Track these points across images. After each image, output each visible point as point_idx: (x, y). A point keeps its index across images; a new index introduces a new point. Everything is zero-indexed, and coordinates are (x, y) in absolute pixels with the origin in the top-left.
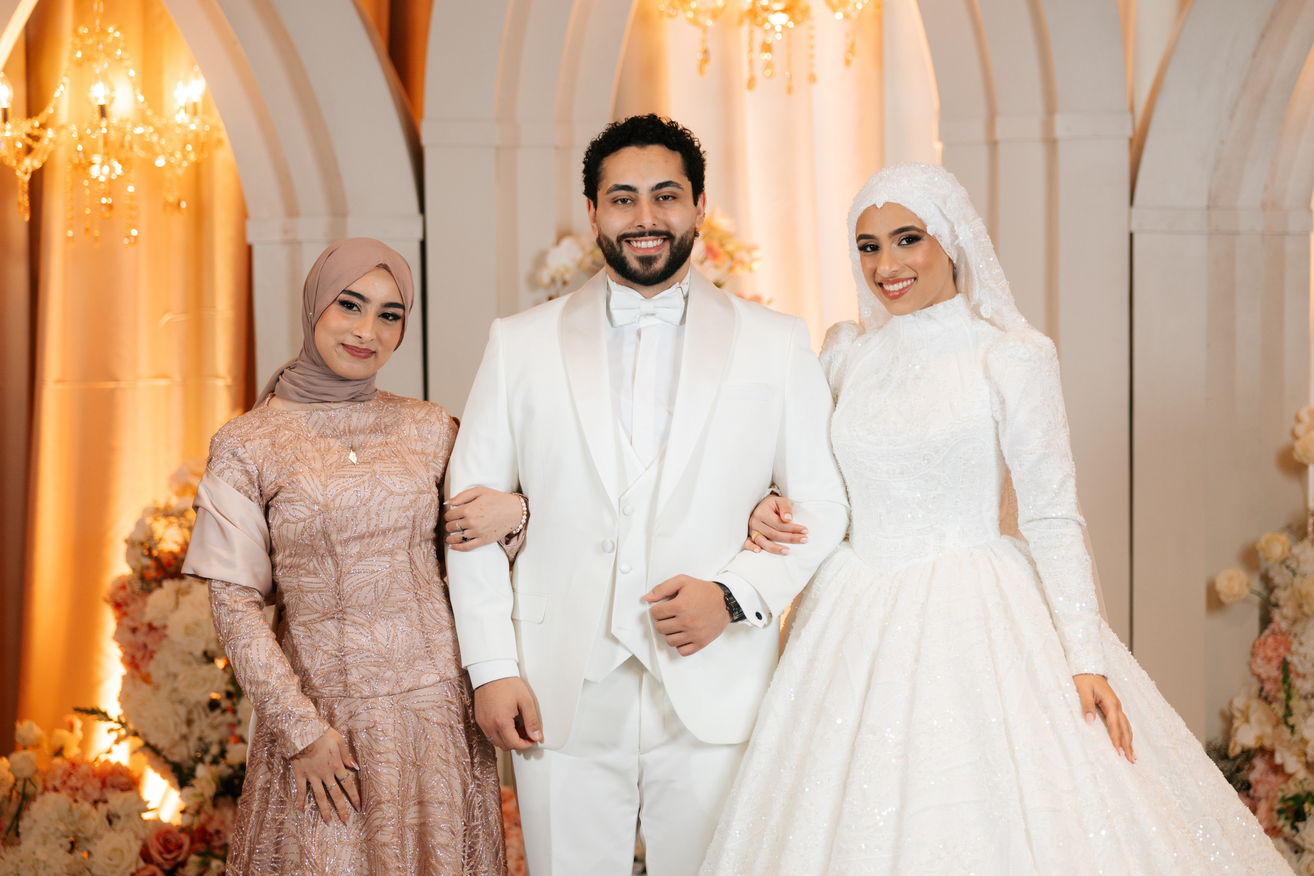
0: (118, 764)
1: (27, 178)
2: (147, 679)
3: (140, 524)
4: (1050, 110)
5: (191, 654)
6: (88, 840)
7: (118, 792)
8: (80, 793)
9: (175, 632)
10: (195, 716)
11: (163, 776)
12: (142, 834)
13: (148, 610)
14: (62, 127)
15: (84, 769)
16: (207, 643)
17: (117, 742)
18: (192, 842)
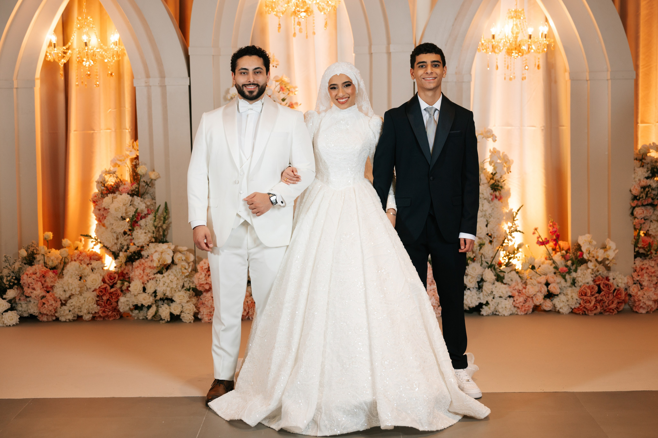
0: (95, 252)
1: (62, 66)
2: (104, 225)
3: (101, 176)
4: (389, 43)
5: (117, 217)
6: (85, 276)
7: (95, 261)
8: (83, 261)
9: (112, 210)
10: (119, 237)
11: (109, 256)
12: (103, 274)
13: (103, 203)
14: (74, 49)
15: (84, 254)
16: (122, 214)
17: (95, 245)
18: (119, 277)
